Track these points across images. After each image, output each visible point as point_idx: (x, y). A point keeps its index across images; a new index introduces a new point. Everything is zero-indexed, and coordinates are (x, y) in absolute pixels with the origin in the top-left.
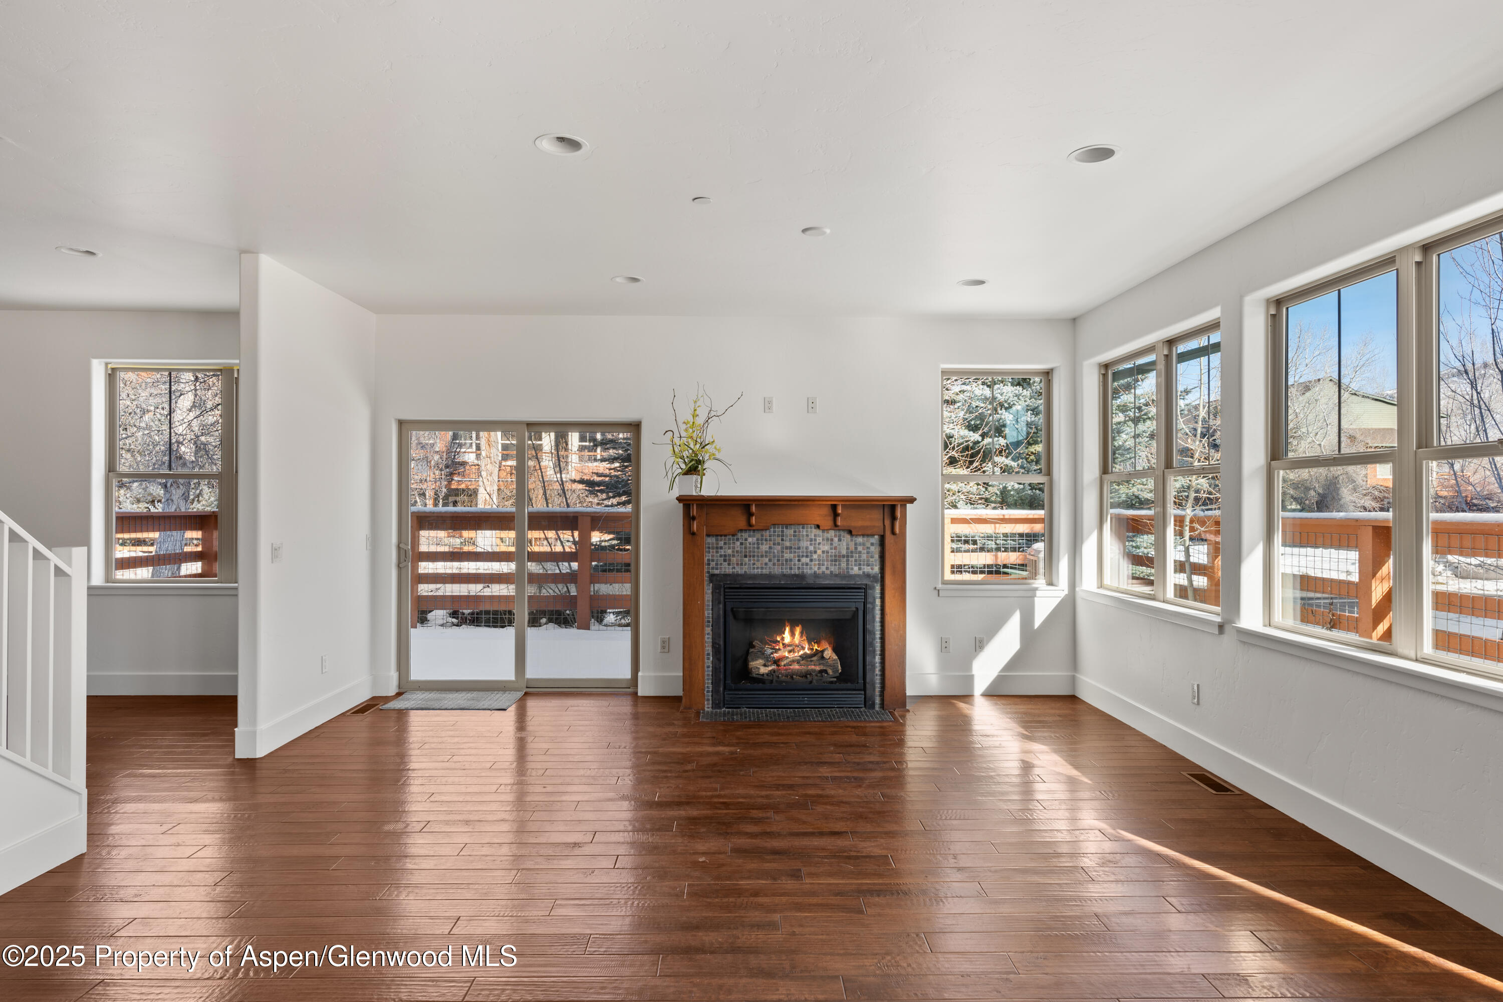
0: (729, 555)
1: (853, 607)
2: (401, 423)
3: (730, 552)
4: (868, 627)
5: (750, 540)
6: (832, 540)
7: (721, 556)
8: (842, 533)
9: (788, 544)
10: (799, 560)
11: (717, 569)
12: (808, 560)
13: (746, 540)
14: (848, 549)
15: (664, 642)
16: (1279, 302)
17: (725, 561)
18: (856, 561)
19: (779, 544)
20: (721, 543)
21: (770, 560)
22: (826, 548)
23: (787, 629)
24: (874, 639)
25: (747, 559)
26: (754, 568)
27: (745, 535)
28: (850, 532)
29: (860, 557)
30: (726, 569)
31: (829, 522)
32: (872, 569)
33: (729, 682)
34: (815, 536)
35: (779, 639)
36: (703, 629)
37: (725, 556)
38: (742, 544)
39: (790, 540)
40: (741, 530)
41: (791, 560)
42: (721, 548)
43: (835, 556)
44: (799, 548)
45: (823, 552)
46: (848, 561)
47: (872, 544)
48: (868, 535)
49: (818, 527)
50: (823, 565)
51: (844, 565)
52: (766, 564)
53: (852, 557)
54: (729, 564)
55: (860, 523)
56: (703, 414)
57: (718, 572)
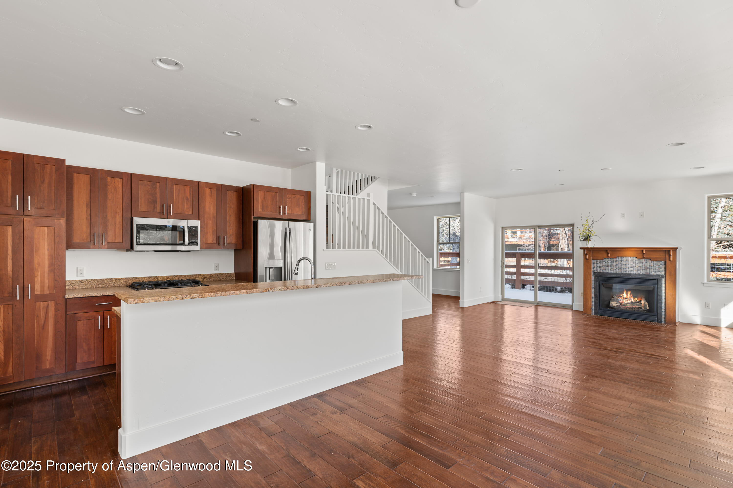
0: (601, 266)
1: (652, 287)
2: (502, 227)
3: (601, 265)
4: (659, 293)
5: (609, 261)
6: (643, 262)
7: (598, 266)
8: (647, 260)
9: (624, 263)
10: (629, 269)
11: (596, 270)
12: (632, 269)
13: (607, 261)
14: (650, 265)
15: (582, 294)
17: (599, 268)
18: (653, 270)
19: (620, 263)
20: (598, 262)
21: (617, 268)
23: (625, 292)
24: (662, 298)
25: (608, 268)
26: (610, 271)
28: (651, 260)
29: (655, 268)
30: (600, 271)
31: (641, 256)
32: (661, 273)
33: (600, 307)
34: (635, 261)
35: (621, 295)
36: (591, 289)
37: (599, 266)
38: (606, 263)
40: (606, 258)
41: (625, 269)
42: (598, 264)
43: (644, 268)
44: (629, 265)
45: (639, 266)
46: (650, 270)
47: (661, 264)
48: (659, 261)
49: (636, 258)
50: (639, 271)
51: (648, 271)
52: (615, 270)
53: (652, 268)
54: (601, 269)
55: (655, 257)
56: (590, 223)
57: (597, 271)
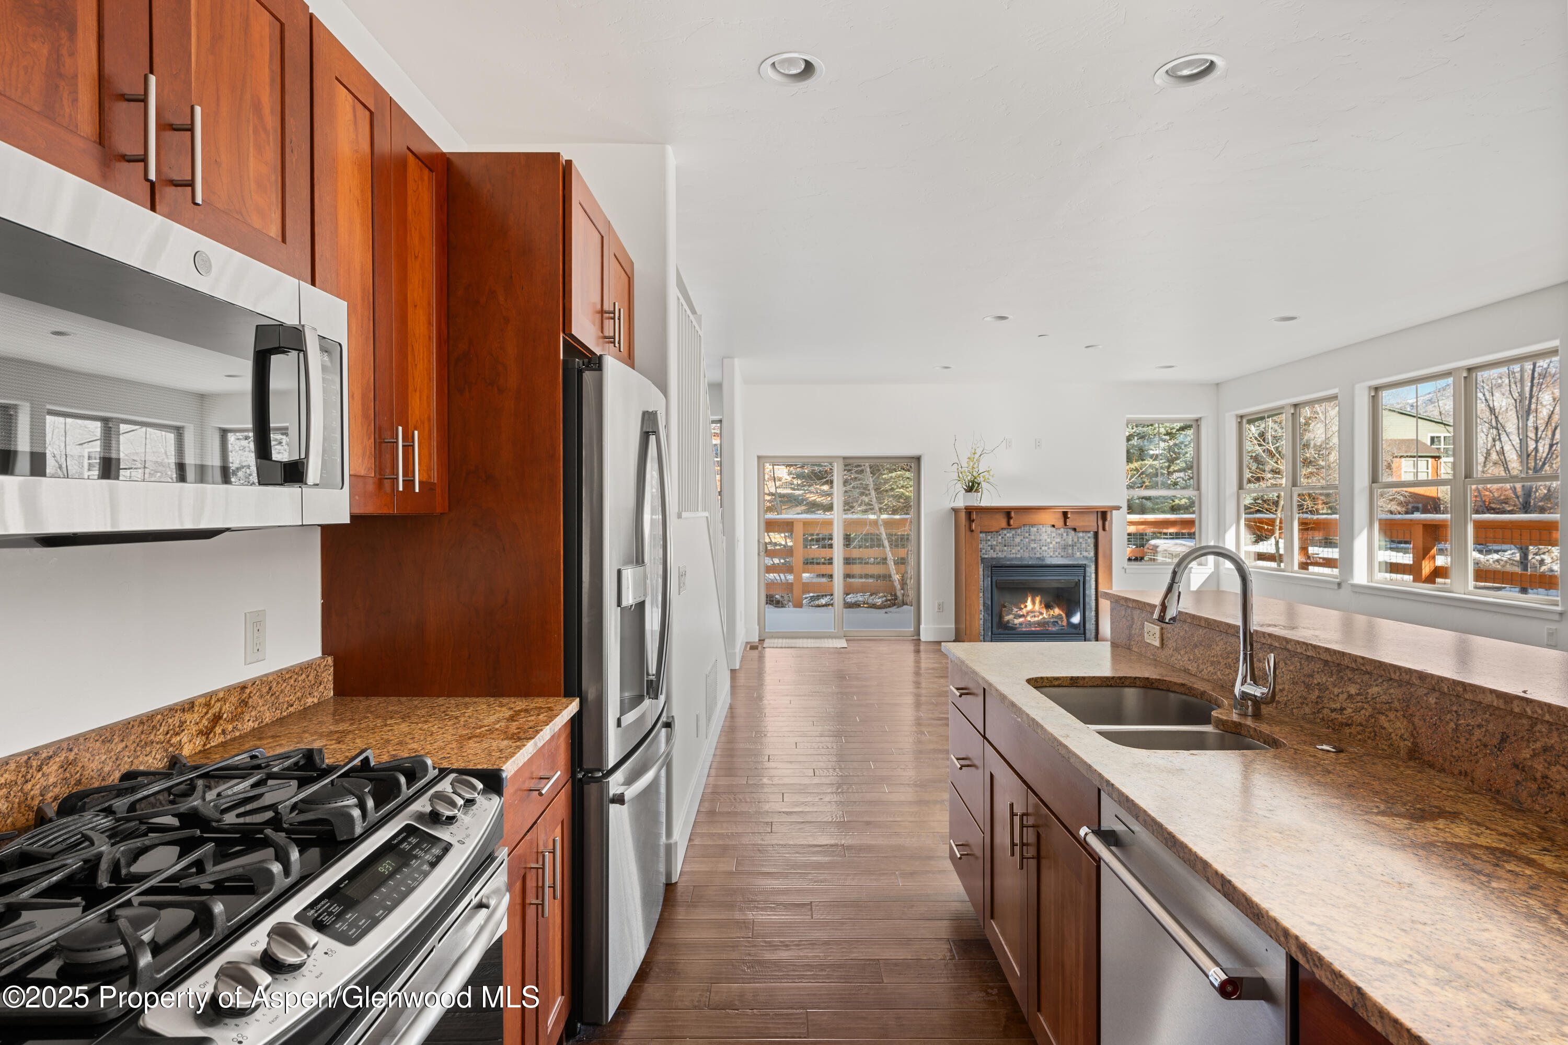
0: (994, 546)
1: (1076, 579)
2: (759, 457)
3: (995, 543)
4: (1087, 592)
5: (1008, 535)
6: (1062, 535)
7: (989, 546)
8: (1069, 530)
9: (1033, 537)
10: (1041, 549)
11: (986, 554)
12: (1046, 548)
13: (1005, 535)
14: (1073, 541)
15: (939, 605)
16: (1377, 389)
17: (991, 549)
18: (1078, 548)
19: (1027, 537)
20: (989, 538)
21: (1021, 548)
22: (1058, 540)
23: (1030, 600)
24: (1091, 600)
25: (1006, 548)
26: (1011, 554)
27: (1005, 532)
28: (1075, 530)
29: (1081, 546)
30: (992, 554)
31: (1061, 523)
32: (1089, 554)
33: (994, 629)
34: (1050, 532)
35: (1024, 604)
36: (978, 595)
37: (992, 546)
38: (1002, 538)
39: (1035, 535)
40: (1002, 529)
41: (1035, 548)
42: (989, 540)
43: (1064, 545)
44: (1040, 540)
45: (1056, 543)
46: (1073, 549)
47: (1089, 537)
48: (1086, 532)
49: (1053, 526)
50: (1057, 552)
51: (1070, 551)
52: (1019, 551)
53: (1076, 546)
54: (994, 552)
55: (1081, 524)
56: (979, 452)
57: (986, 556)
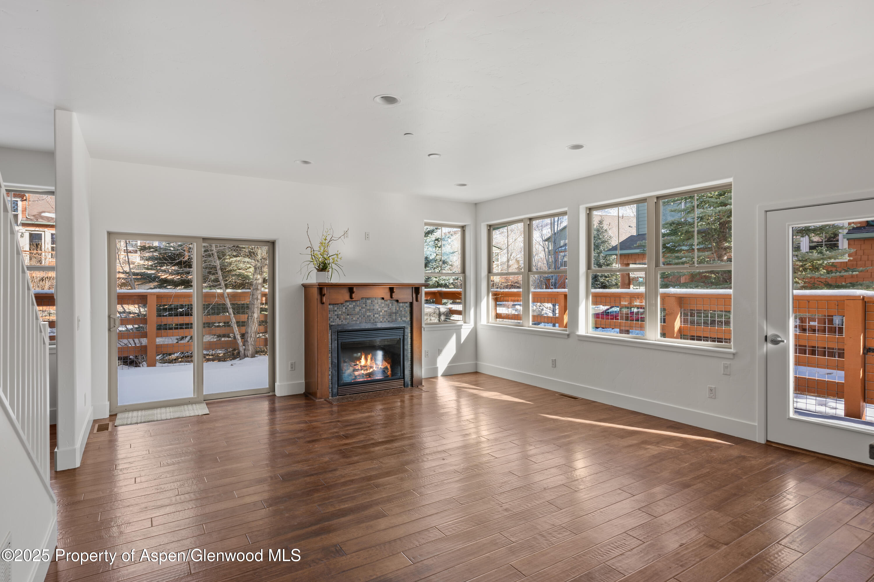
0: (340, 314)
1: (398, 337)
2: (109, 234)
3: (340, 313)
4: (406, 347)
5: (350, 306)
6: (389, 305)
7: (335, 315)
8: (394, 301)
9: (368, 308)
10: (374, 316)
11: (334, 322)
12: (378, 315)
13: (348, 306)
14: (396, 309)
15: (292, 365)
16: (591, 209)
17: (338, 317)
18: (399, 315)
19: (364, 308)
20: (336, 308)
21: (360, 316)
22: (386, 309)
23: (363, 356)
24: (408, 353)
25: (348, 316)
26: (352, 321)
27: (348, 304)
28: (397, 301)
29: (401, 313)
30: (338, 322)
31: (389, 296)
32: (406, 319)
33: (339, 382)
34: (381, 303)
35: (359, 363)
36: (328, 355)
37: (338, 315)
38: (346, 308)
39: (370, 306)
40: (346, 301)
41: (370, 316)
42: (336, 311)
43: (390, 313)
44: (373, 310)
45: (385, 311)
46: (396, 315)
47: (406, 307)
48: (405, 302)
49: (383, 299)
50: (385, 318)
51: (394, 317)
52: (358, 318)
53: (398, 313)
54: (340, 319)
55: (402, 296)
56: (328, 238)
57: (334, 324)
